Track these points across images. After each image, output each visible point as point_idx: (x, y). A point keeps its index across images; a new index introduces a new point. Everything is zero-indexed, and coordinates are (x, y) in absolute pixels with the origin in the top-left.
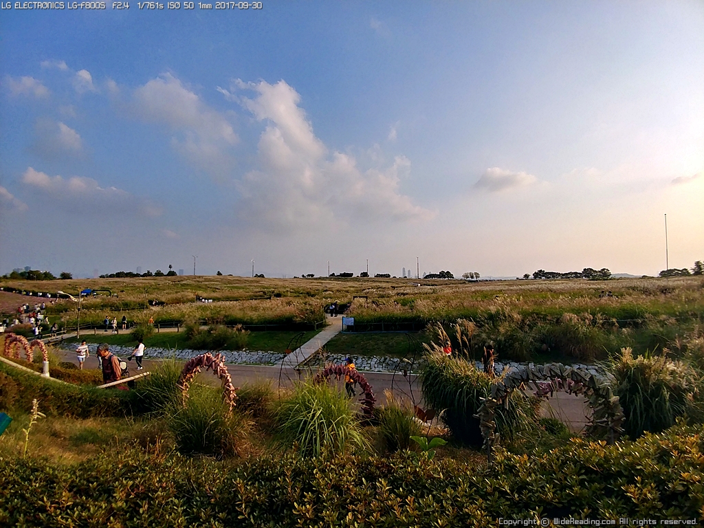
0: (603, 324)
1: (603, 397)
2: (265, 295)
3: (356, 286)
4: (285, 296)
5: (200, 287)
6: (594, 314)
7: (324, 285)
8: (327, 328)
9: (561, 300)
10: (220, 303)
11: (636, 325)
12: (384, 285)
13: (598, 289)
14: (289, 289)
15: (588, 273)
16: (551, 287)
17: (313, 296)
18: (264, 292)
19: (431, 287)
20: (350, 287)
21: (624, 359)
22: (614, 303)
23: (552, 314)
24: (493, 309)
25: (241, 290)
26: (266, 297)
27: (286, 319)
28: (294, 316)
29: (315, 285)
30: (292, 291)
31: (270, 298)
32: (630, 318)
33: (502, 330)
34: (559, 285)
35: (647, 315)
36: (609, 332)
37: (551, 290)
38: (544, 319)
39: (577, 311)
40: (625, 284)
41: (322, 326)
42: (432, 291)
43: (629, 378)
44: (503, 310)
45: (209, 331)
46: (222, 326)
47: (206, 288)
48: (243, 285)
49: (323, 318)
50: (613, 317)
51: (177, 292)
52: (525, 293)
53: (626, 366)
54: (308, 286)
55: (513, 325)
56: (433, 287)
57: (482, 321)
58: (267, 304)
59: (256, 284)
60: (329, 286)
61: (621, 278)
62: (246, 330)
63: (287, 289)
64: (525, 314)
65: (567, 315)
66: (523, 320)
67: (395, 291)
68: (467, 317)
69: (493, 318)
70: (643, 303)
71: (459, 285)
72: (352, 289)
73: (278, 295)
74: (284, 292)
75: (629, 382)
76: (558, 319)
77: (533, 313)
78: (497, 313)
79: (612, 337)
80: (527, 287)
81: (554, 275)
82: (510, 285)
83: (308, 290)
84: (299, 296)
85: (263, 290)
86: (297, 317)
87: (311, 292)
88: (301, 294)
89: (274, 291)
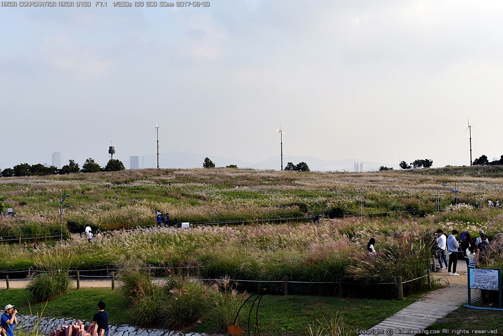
4: (351, 214)
5: (166, 195)
8: (433, 294)
10: (199, 230)
14: (361, 199)
18: (303, 207)
25: (251, 201)
28: (348, 263)
29: (428, 189)
30: (369, 201)
45: (167, 290)
46: (193, 280)
47: (178, 196)
48: (255, 189)
51: (120, 206)
54: (412, 192)
59: (285, 187)
60: (464, 190)
62: (240, 290)
63: (358, 198)
73: (337, 213)
74: (350, 206)
83: (411, 200)
84: (385, 215)
85: (300, 200)
86: (355, 264)
87: (417, 208)
88: (393, 209)
89: (324, 203)
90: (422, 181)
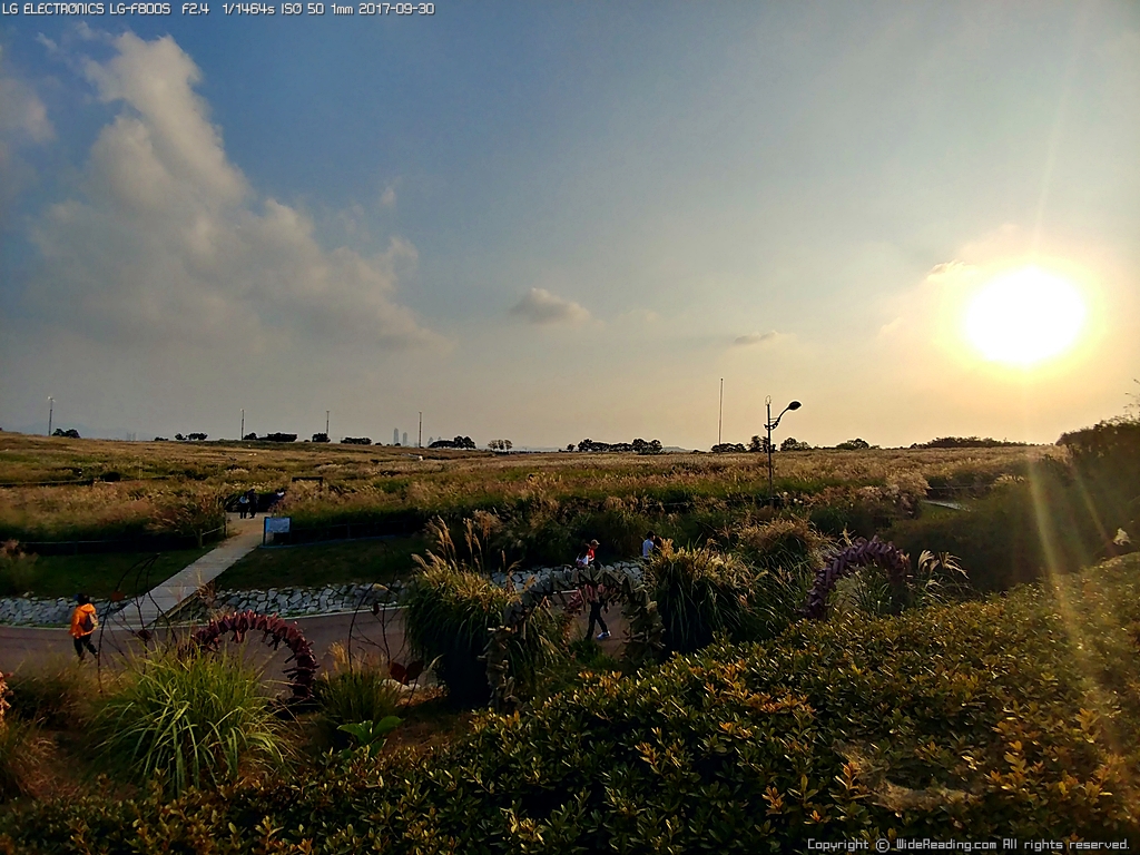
0: (648, 510)
1: (640, 604)
2: (77, 476)
3: (302, 458)
4: (128, 478)
6: (639, 497)
7: (228, 456)
8: (229, 541)
9: (606, 479)
11: (683, 510)
12: (358, 457)
13: (647, 465)
14: (140, 464)
15: (638, 444)
16: (597, 462)
17: (199, 478)
18: (76, 471)
19: (440, 461)
20: (288, 460)
21: (664, 554)
22: (660, 483)
23: (594, 498)
24: (524, 494)
26: (80, 479)
27: (128, 526)
28: (146, 522)
29: (207, 456)
30: (147, 467)
31: (90, 483)
32: (677, 501)
33: (534, 523)
34: (606, 460)
35: (695, 498)
36: (655, 519)
37: (596, 467)
38: (586, 505)
39: (622, 494)
40: (675, 459)
41: (216, 537)
42: (440, 468)
43: (669, 577)
44: (537, 494)
49: (218, 522)
50: (660, 500)
52: (566, 471)
53: (666, 562)
54: (190, 459)
55: (548, 516)
56: (443, 462)
57: (509, 512)
58: (82, 495)
59: (56, 452)
60: (239, 459)
61: (671, 453)
62: (29, 552)
63: (135, 464)
64: (564, 500)
65: (612, 500)
66: (561, 508)
67: (377, 469)
68: (487, 507)
69: (524, 507)
70: (693, 482)
71: (483, 459)
72: (292, 464)
73: (113, 477)
74: (127, 470)
75: (669, 582)
76: (601, 504)
77: (573, 498)
78: (530, 500)
79: (657, 525)
80: (570, 462)
81: (602, 446)
82: (550, 460)
83: (189, 466)
84: (163, 478)
85: (74, 465)
86: (154, 522)
87: (195, 471)
88: (171, 473)
89: (101, 468)
90: (200, 451)
